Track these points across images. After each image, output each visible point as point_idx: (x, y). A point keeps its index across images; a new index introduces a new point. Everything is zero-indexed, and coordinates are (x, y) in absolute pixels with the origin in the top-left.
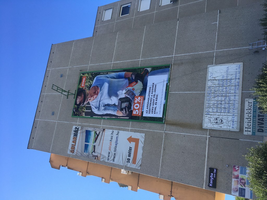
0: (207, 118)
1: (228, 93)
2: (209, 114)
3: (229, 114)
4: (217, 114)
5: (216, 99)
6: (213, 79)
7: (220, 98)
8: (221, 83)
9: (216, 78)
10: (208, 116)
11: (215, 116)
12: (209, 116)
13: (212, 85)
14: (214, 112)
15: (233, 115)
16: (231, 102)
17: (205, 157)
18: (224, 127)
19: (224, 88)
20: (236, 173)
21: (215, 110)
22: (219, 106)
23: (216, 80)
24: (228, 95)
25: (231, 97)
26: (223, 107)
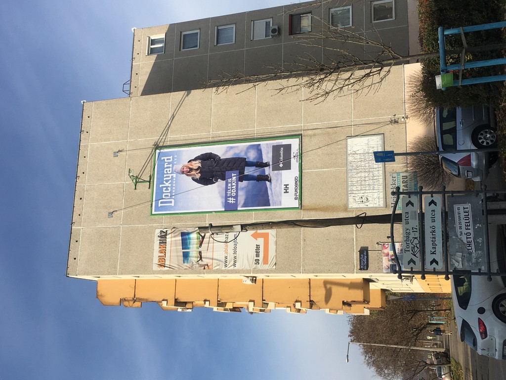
0: (351, 197)
1: (371, 168)
2: (353, 193)
3: (374, 191)
4: (362, 192)
5: (359, 175)
6: (354, 152)
7: (363, 175)
8: (363, 157)
9: (357, 152)
10: (352, 195)
11: (359, 195)
12: (354, 195)
13: (354, 160)
14: (358, 190)
15: (378, 192)
16: (375, 178)
17: (353, 240)
18: (370, 205)
19: (367, 162)
20: (386, 251)
21: (359, 189)
22: (363, 183)
23: (357, 154)
24: (371, 170)
25: (375, 172)
26: (367, 183)
